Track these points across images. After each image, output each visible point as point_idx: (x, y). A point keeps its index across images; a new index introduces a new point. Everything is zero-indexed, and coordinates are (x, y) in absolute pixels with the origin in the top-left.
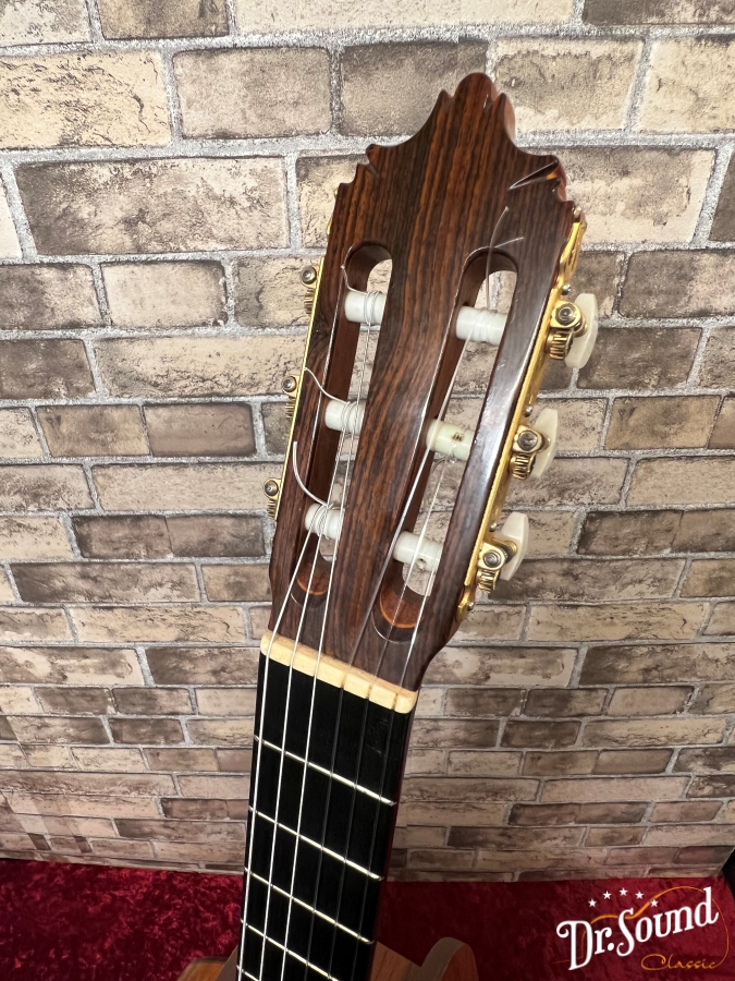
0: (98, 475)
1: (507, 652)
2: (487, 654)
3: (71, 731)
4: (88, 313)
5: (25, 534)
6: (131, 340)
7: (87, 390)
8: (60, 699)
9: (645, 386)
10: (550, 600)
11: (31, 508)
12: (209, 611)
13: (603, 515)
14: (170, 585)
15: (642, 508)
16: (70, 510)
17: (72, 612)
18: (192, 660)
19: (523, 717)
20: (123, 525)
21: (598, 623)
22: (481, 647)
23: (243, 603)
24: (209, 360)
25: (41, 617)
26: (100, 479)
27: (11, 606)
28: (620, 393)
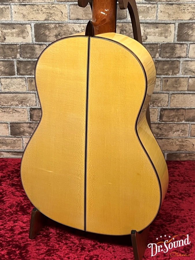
1: (152, 25)
2: (145, 27)
3: (2, 68)
12: (57, 6)
18: (49, 29)
19: (160, 59)
21: (180, 12)
22: (143, 23)
23: (68, 3)
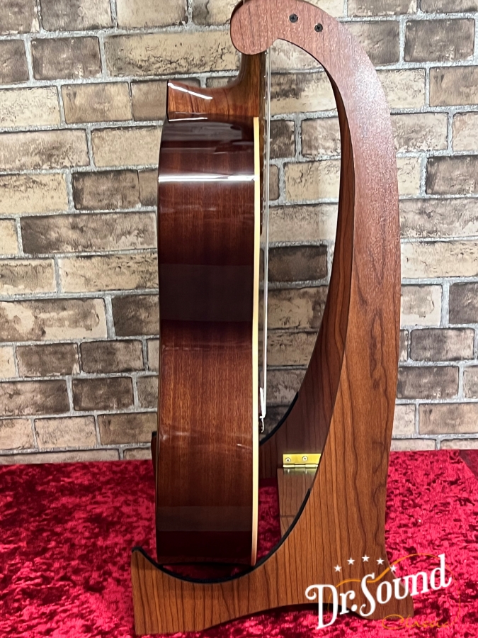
0: (95, 137)
4: (104, 19)
5: (37, 190)
6: (128, 36)
7: (97, 72)
8: (35, 359)
9: (447, 59)
10: (413, 237)
11: (44, 167)
13: (439, 159)
14: (136, 232)
15: (465, 153)
16: (72, 167)
17: (60, 261)
20: (107, 178)
24: (176, 48)
25: (35, 268)
26: (96, 141)
27: (14, 259)
28: (433, 65)
